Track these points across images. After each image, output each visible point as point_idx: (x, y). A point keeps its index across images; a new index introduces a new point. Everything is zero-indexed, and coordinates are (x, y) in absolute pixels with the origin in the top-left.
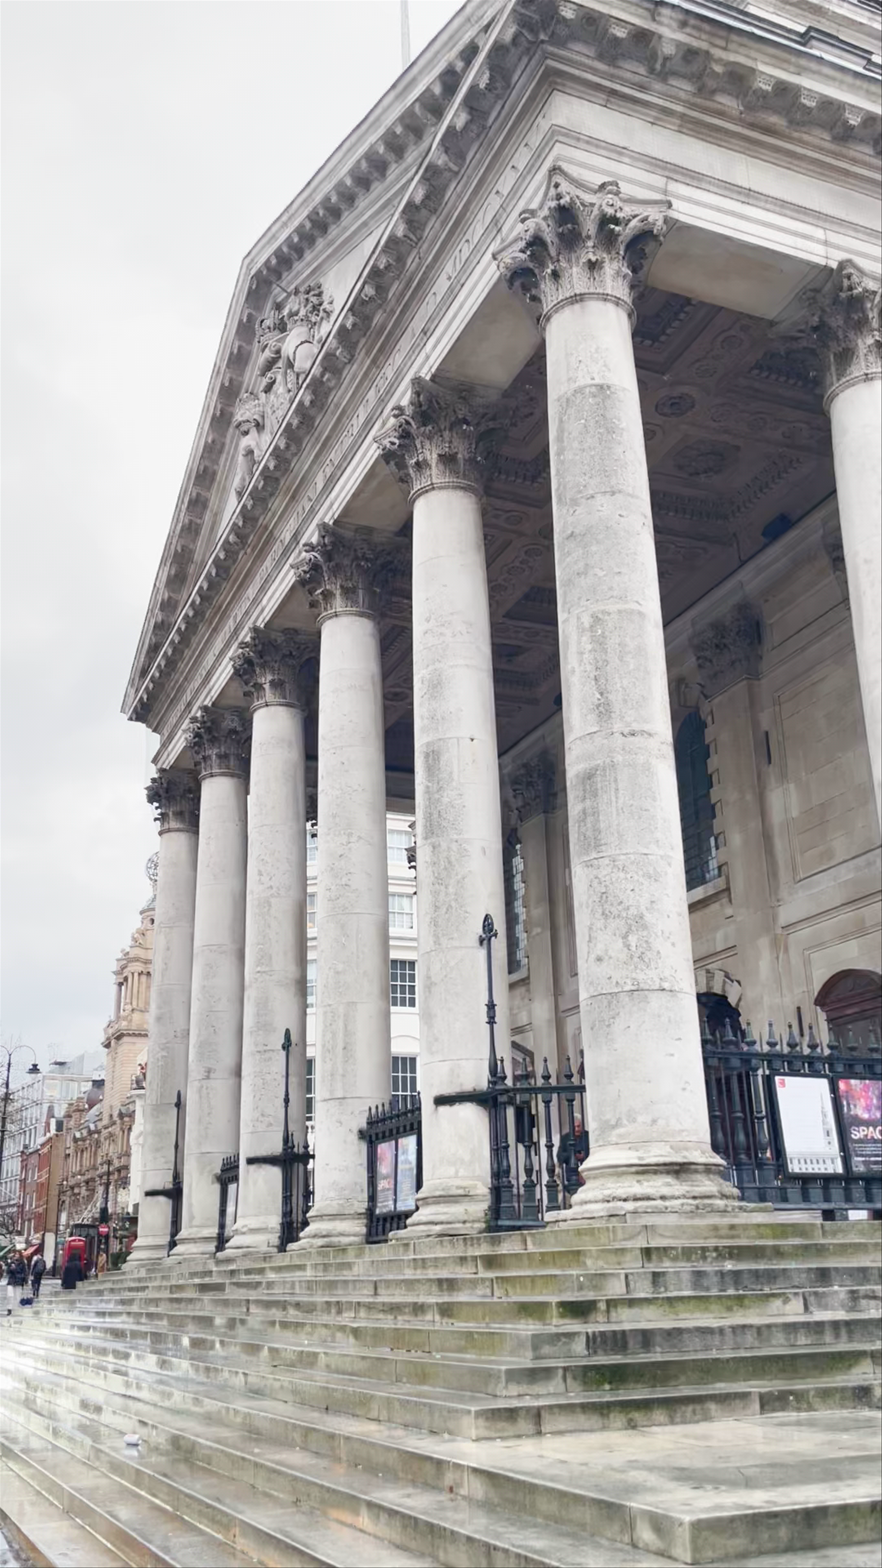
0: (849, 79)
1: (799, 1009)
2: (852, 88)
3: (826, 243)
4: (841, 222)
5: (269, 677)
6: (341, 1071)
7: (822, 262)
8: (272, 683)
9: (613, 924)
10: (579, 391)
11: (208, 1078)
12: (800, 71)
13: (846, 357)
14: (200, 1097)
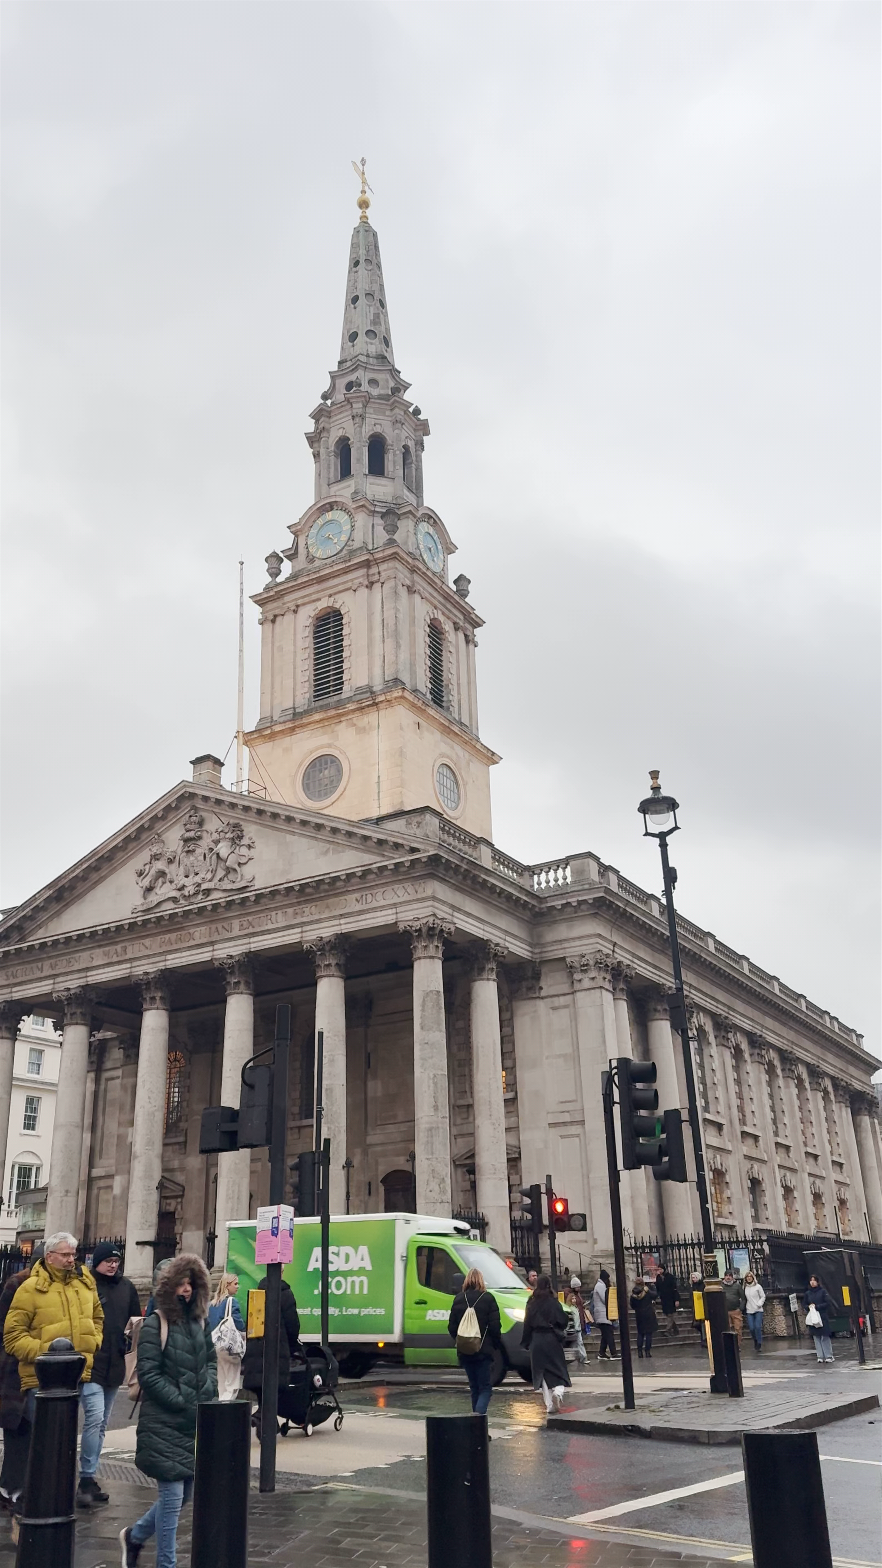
0: (500, 878)
1: (370, 1183)
2: (500, 881)
3: (484, 930)
4: (489, 923)
5: (160, 994)
6: (236, 1208)
7: (482, 937)
8: (161, 998)
9: (436, 1180)
10: (431, 991)
11: (66, 1195)
12: (489, 876)
13: (482, 970)
14: (62, 1206)
